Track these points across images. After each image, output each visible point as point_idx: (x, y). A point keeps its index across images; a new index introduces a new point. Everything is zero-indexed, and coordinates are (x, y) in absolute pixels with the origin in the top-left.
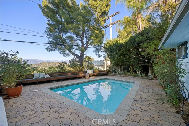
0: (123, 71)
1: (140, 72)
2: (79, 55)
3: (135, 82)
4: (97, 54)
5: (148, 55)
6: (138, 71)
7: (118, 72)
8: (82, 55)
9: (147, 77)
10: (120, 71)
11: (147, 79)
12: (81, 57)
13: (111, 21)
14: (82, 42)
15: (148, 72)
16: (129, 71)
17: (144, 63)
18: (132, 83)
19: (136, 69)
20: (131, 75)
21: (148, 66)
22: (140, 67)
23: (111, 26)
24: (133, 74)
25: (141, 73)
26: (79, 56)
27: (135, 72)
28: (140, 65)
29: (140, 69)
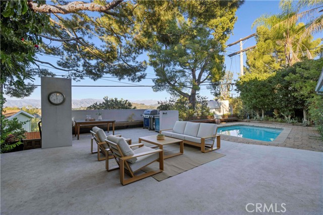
0: (263, 115)
1: (289, 117)
2: (190, 94)
3: (283, 128)
4: (212, 91)
5: (303, 97)
6: (287, 116)
7: (255, 118)
8: (194, 94)
9: (301, 123)
10: (258, 116)
11: (301, 125)
12: (192, 98)
13: (241, 46)
14: (200, 75)
15: (302, 116)
16: (272, 116)
17: (296, 106)
18: (280, 129)
19: (284, 114)
20: (277, 121)
21: (302, 109)
22: (290, 110)
23: (242, 53)
24: (280, 120)
25: (291, 118)
26: (190, 96)
27: (282, 117)
28: (290, 108)
29: (290, 113)
